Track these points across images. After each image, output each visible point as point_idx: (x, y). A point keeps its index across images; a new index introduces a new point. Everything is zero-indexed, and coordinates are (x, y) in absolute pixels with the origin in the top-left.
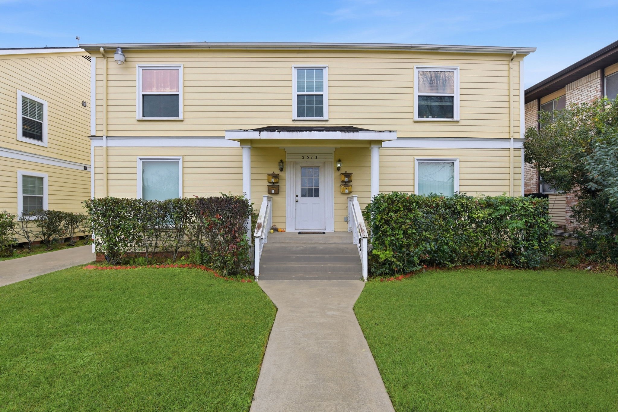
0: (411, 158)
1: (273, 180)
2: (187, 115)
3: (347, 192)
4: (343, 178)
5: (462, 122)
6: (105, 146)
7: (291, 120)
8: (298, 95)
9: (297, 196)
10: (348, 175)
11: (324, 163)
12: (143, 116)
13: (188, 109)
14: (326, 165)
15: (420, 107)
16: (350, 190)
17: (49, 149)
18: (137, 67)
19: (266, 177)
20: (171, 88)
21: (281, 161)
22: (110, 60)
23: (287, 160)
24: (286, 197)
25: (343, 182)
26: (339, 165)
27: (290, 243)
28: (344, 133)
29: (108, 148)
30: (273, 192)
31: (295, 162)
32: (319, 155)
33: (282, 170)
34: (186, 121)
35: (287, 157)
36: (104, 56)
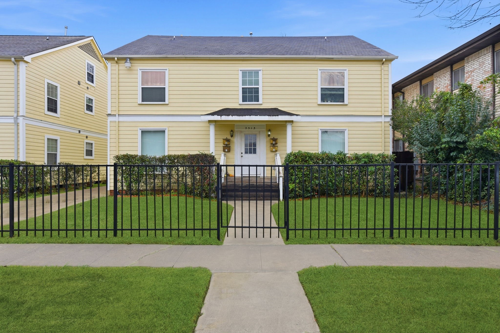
0: (316, 128)
1: (226, 143)
2: (171, 101)
3: (274, 151)
4: (272, 141)
5: (350, 105)
6: (117, 121)
7: (238, 104)
8: (242, 88)
9: (242, 153)
10: (275, 140)
11: (260, 132)
12: (143, 101)
13: (171, 97)
14: (261, 133)
15: (322, 95)
16: (276, 149)
17: (60, 119)
18: (139, 70)
19: (222, 141)
20: (160, 84)
21: (232, 131)
22: (120, 65)
23: (236, 130)
24: (235, 154)
25: (272, 144)
26: (269, 133)
27: (238, 182)
28: (270, 117)
29: (119, 122)
30: (226, 150)
31: (241, 131)
32: (256, 126)
33: (232, 136)
34: (170, 105)
35: (235, 128)
36: (117, 62)
